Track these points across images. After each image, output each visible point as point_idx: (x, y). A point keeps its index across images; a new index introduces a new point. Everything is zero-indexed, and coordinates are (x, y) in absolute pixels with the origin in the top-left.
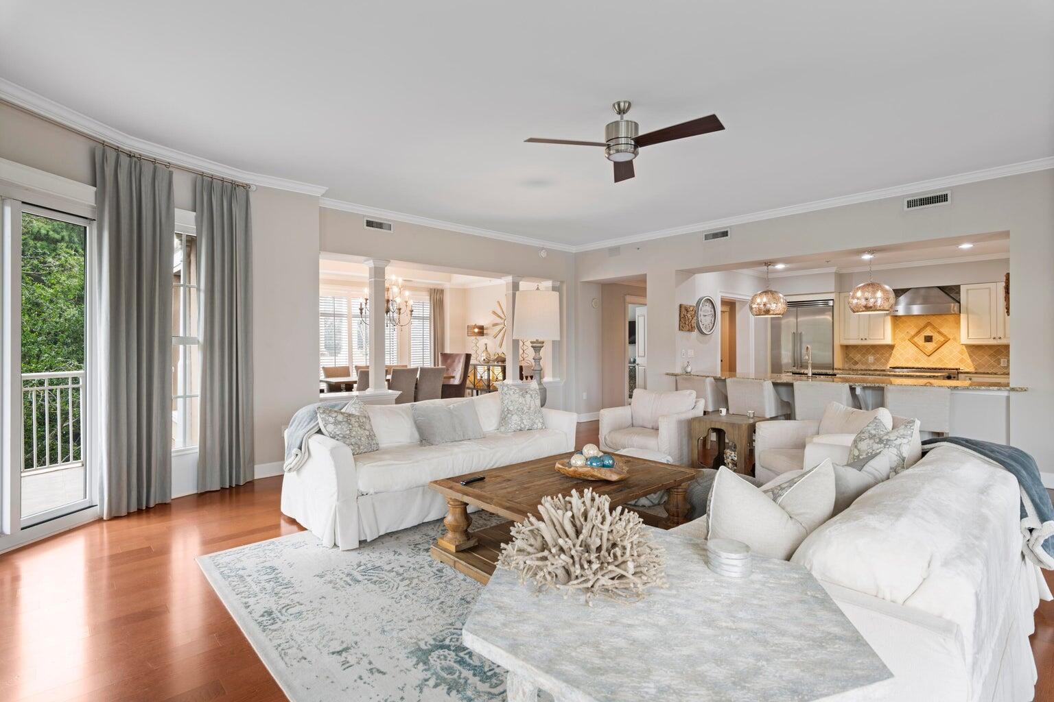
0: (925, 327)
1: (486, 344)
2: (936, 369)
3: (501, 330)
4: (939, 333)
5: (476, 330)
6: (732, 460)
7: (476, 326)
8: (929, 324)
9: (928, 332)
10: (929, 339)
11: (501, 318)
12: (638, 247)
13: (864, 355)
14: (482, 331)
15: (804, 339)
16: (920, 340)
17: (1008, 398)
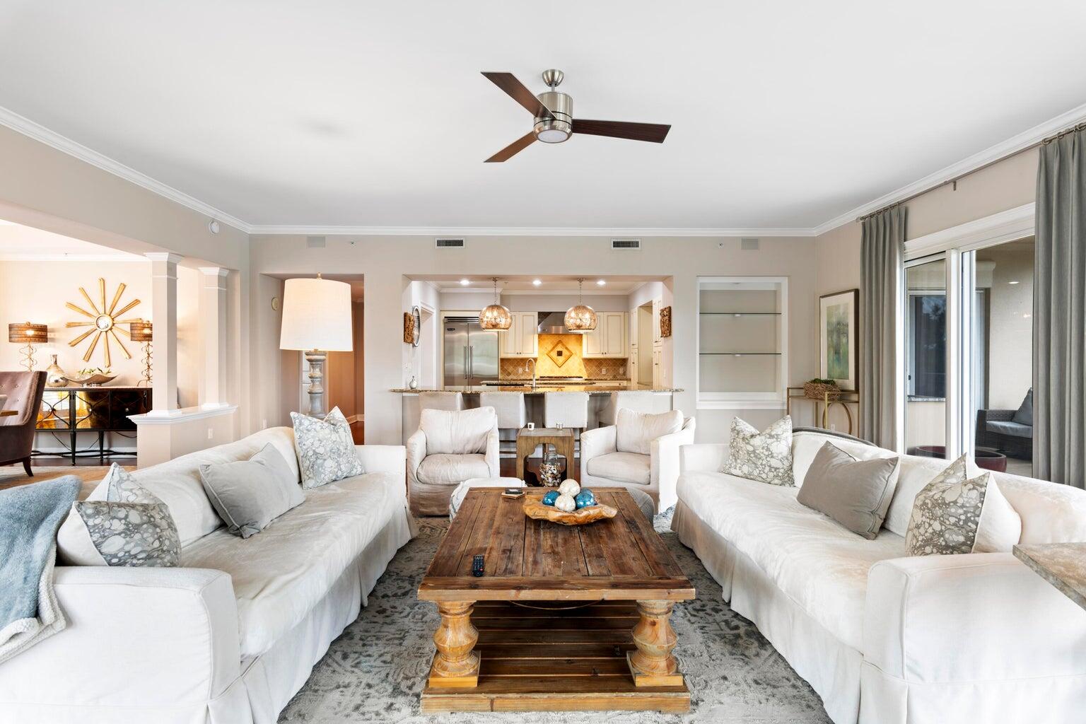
0: (556, 345)
1: (55, 356)
2: (561, 377)
3: (88, 334)
4: (567, 348)
5: (31, 333)
6: (553, 473)
7: (29, 326)
8: (560, 342)
9: (559, 348)
10: (560, 354)
11: (88, 314)
12: (353, 241)
13: (515, 366)
14: (42, 334)
15: (474, 353)
16: (554, 354)
17: (672, 397)
